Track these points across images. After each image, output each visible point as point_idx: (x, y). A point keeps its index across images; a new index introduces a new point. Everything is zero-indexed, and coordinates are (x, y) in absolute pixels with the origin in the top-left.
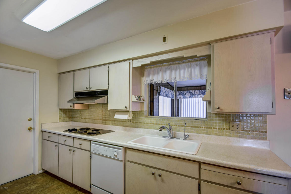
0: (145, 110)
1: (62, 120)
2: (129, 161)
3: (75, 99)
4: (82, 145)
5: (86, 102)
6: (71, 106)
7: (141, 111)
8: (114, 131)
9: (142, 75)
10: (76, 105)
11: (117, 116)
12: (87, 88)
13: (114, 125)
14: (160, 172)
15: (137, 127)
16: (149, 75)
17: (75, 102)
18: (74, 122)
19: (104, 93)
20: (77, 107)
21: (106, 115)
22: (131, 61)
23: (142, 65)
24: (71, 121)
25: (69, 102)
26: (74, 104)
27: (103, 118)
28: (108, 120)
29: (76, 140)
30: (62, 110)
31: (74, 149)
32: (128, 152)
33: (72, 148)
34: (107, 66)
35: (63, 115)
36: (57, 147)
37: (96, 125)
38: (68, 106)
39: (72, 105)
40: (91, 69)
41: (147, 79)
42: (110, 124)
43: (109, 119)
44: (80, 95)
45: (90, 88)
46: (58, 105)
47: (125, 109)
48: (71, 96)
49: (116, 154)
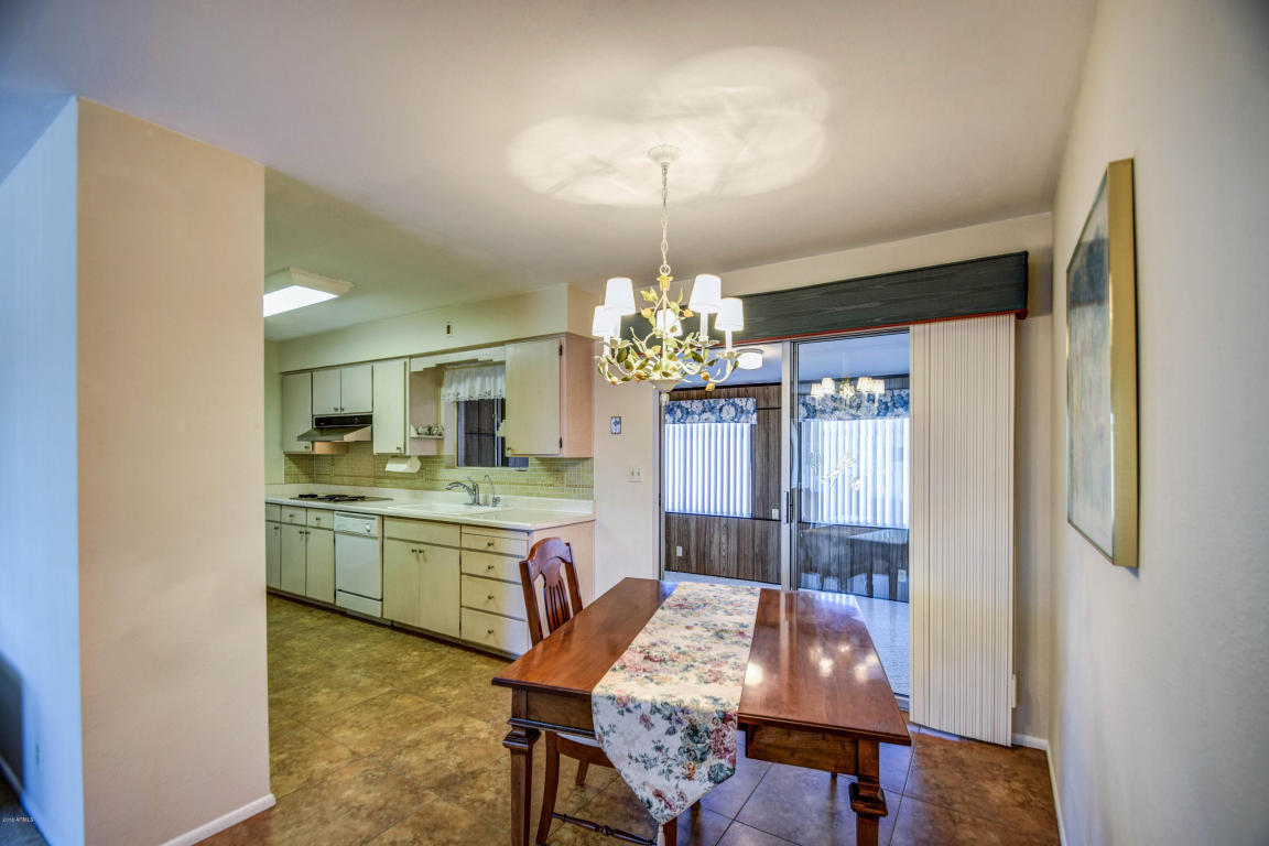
0: (445, 454)
1: (290, 478)
2: (389, 538)
3: (316, 433)
4: (322, 521)
5: (336, 439)
6: (306, 447)
7: (439, 457)
8: (391, 499)
9: (439, 382)
10: (317, 444)
11: (392, 467)
12: (336, 409)
14: (422, 547)
15: (433, 489)
16: (450, 385)
17: (317, 438)
18: (318, 485)
19: (365, 420)
20: (321, 448)
21: (374, 466)
22: (407, 360)
23: (439, 365)
24: (314, 482)
25: (301, 438)
26: (313, 442)
28: (380, 477)
29: (310, 513)
30: (292, 457)
31: (309, 530)
32: (387, 522)
33: (303, 529)
34: (369, 367)
35: (294, 469)
36: (278, 531)
37: (362, 488)
38: (301, 447)
39: (308, 444)
40: (344, 370)
41: (449, 391)
44: (326, 424)
45: (342, 409)
46: (282, 444)
47: (398, 451)
48: (307, 426)
49: (368, 527)
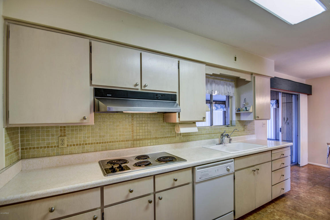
2: (237, 170)
13: (156, 145)
21: (141, 131)
27: (135, 138)
28: (145, 139)
31: (158, 195)
33: (151, 197)
34: (175, 60)
42: (149, 144)
43: (146, 137)
45: (143, 85)
